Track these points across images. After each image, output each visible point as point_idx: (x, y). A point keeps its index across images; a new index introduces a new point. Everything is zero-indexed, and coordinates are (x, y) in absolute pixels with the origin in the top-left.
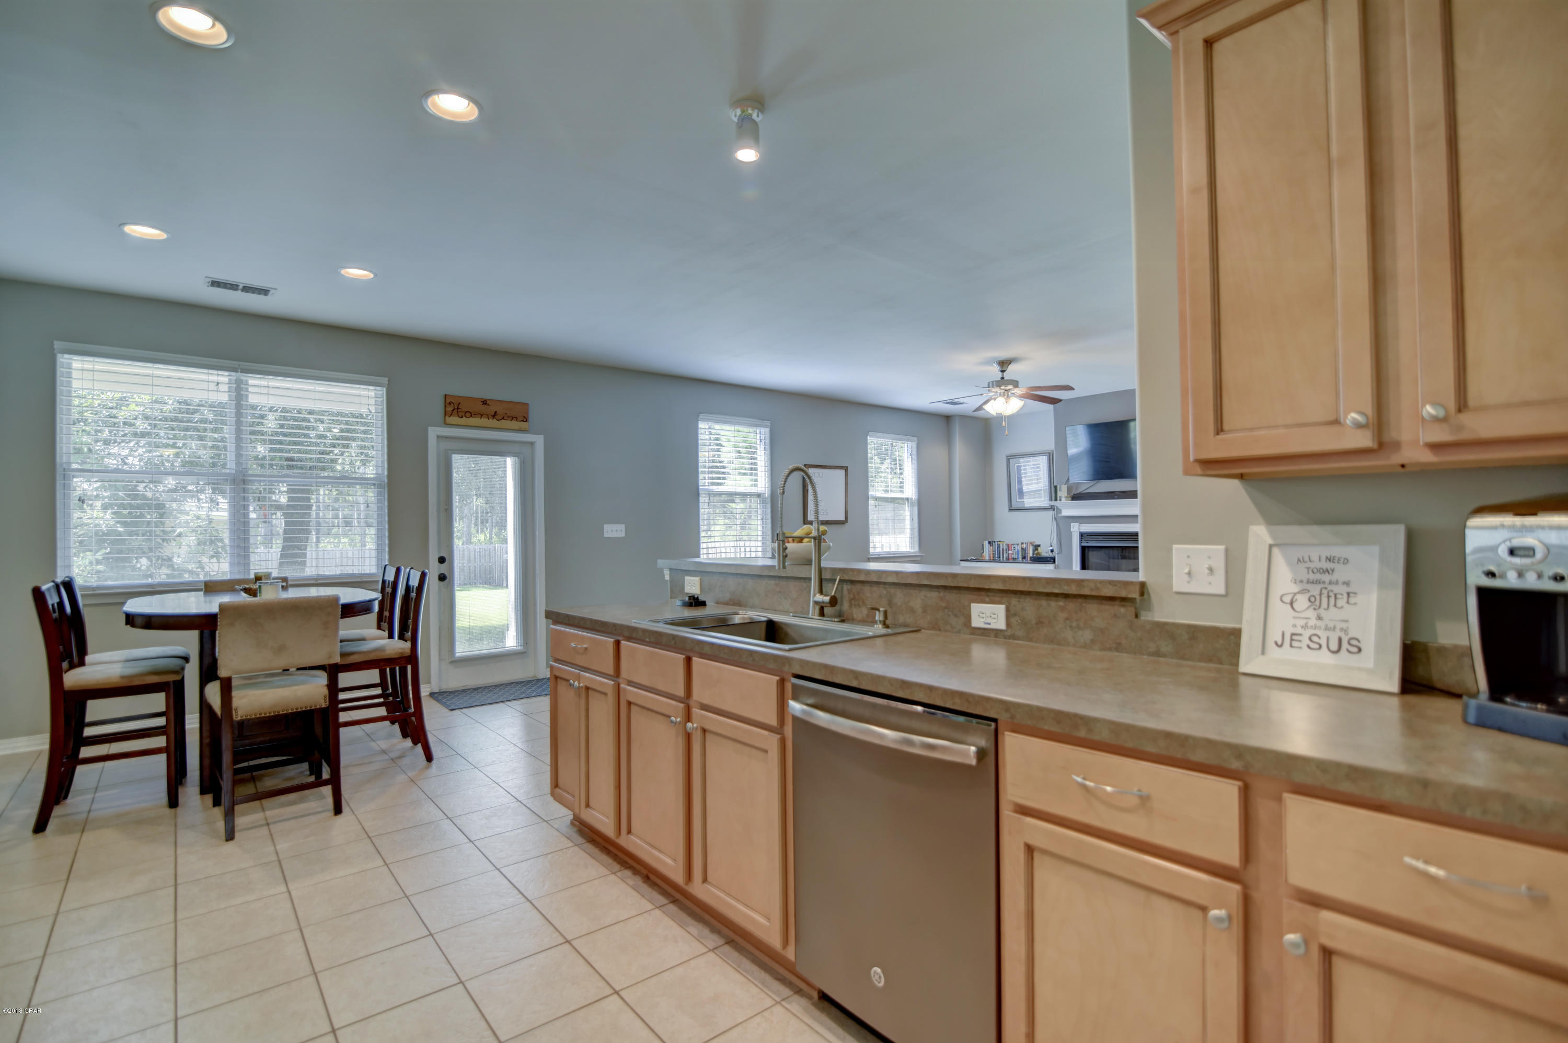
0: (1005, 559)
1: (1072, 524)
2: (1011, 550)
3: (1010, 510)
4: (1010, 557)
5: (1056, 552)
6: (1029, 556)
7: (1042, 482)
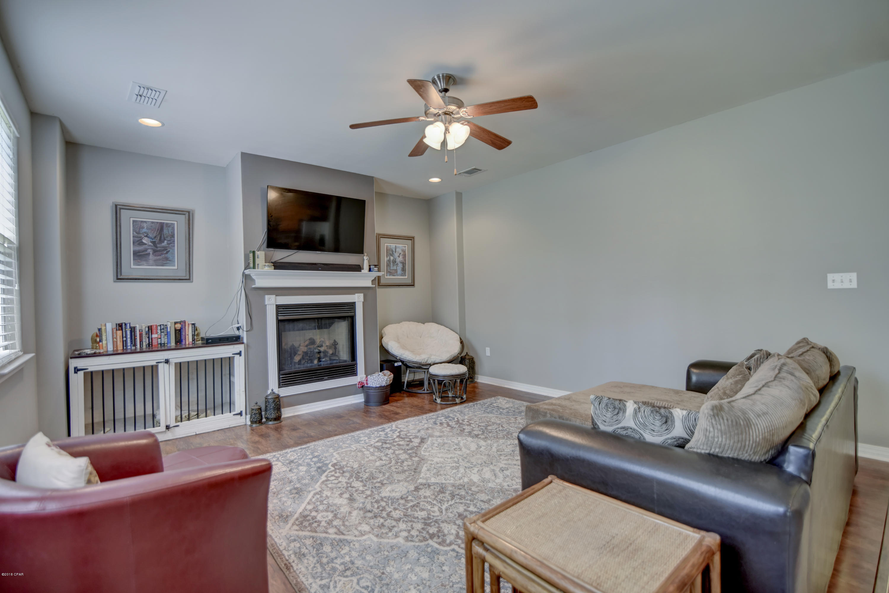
0: (144, 347)
1: (267, 297)
2: (157, 333)
3: (118, 279)
4: (155, 342)
5: (245, 329)
6: (189, 339)
7: (174, 246)
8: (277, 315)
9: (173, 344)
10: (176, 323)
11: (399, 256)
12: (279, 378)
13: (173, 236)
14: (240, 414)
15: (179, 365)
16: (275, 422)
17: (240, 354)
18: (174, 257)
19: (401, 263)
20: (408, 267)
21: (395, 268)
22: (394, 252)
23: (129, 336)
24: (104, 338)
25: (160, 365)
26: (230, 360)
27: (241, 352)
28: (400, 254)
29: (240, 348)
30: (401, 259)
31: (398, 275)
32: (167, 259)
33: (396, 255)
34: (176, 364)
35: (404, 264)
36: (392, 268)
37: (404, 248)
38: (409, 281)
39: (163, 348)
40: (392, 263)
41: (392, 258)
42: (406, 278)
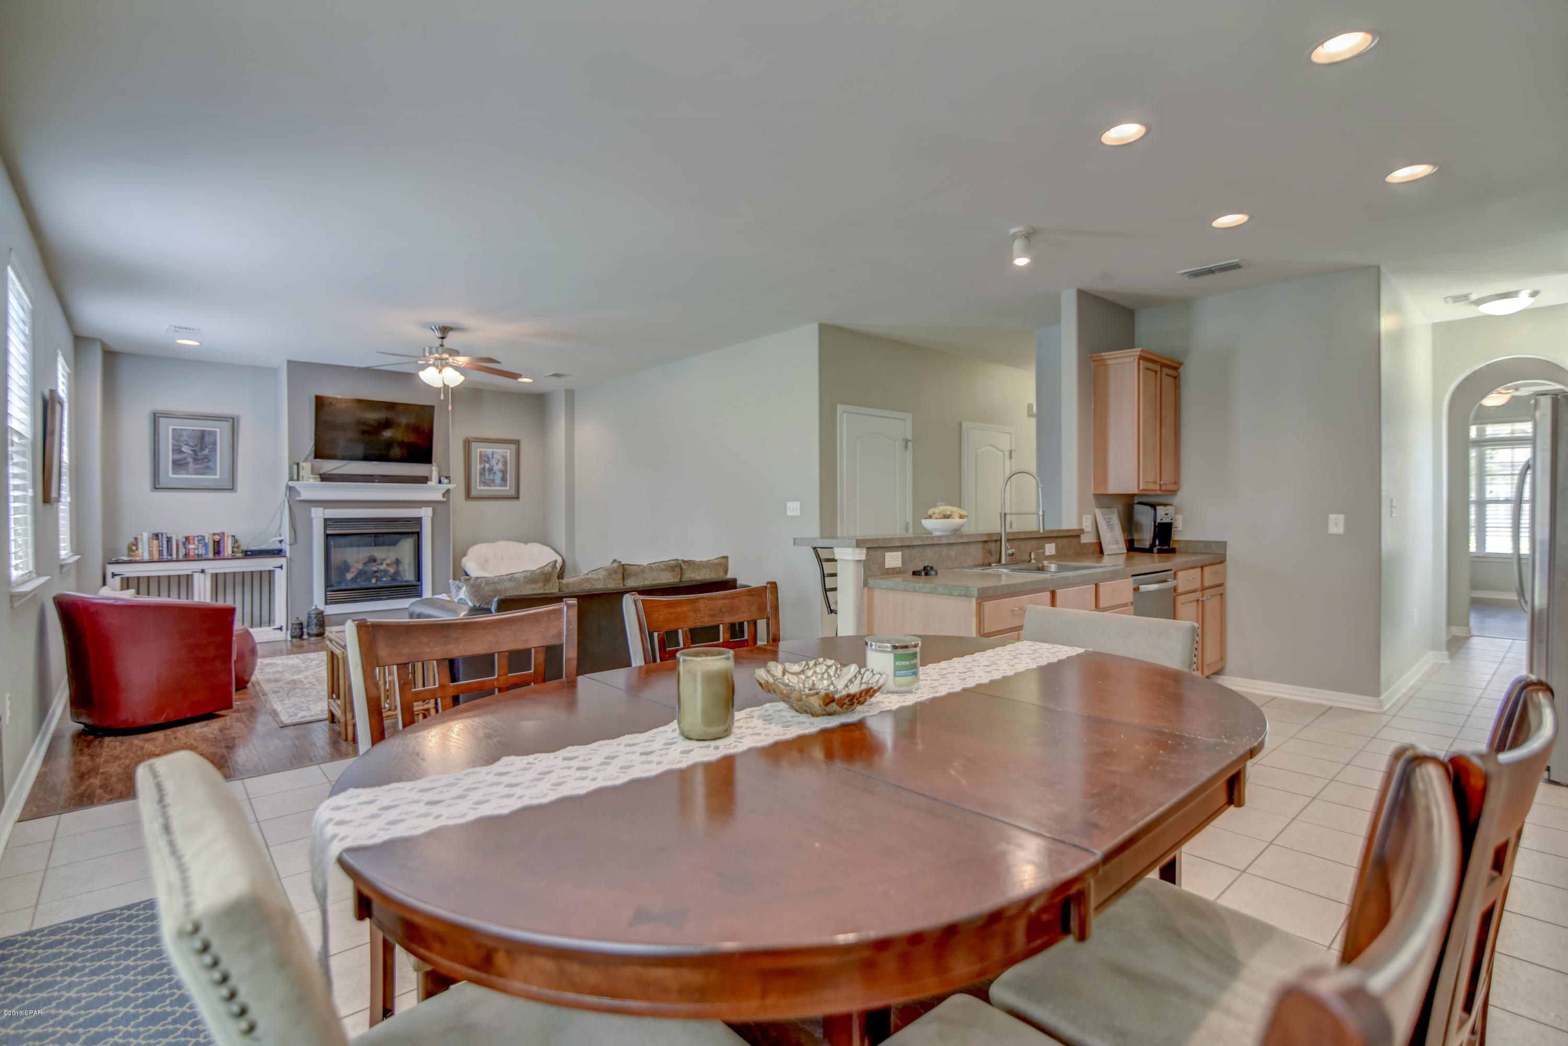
0: (181, 556)
1: (313, 510)
2: (194, 543)
3: (156, 488)
4: (192, 553)
5: (288, 543)
6: (228, 549)
7: (216, 454)
8: (325, 528)
9: (211, 555)
10: (214, 534)
11: (497, 464)
12: (326, 595)
13: (215, 444)
14: (281, 629)
15: (215, 575)
16: (318, 638)
17: (281, 567)
18: (215, 466)
19: (500, 471)
20: (510, 476)
21: (492, 477)
22: (491, 459)
23: (165, 546)
24: (140, 546)
25: (196, 576)
26: (271, 573)
27: (282, 565)
28: (499, 461)
29: (282, 561)
30: (500, 466)
31: (495, 486)
32: (208, 468)
33: (494, 462)
34: (212, 574)
35: (504, 472)
36: (487, 477)
37: (505, 454)
38: (513, 493)
39: (200, 558)
40: (487, 472)
41: (487, 466)
42: (509, 489)
